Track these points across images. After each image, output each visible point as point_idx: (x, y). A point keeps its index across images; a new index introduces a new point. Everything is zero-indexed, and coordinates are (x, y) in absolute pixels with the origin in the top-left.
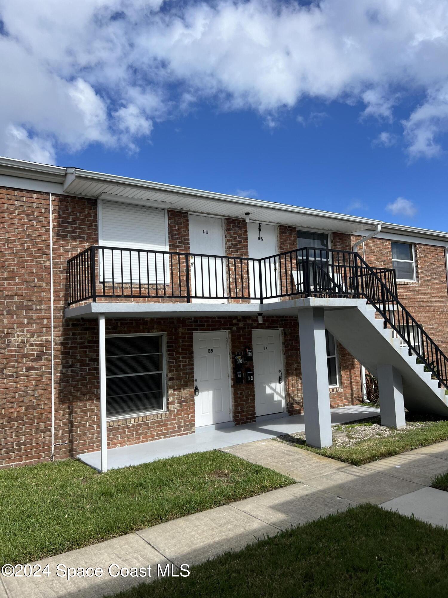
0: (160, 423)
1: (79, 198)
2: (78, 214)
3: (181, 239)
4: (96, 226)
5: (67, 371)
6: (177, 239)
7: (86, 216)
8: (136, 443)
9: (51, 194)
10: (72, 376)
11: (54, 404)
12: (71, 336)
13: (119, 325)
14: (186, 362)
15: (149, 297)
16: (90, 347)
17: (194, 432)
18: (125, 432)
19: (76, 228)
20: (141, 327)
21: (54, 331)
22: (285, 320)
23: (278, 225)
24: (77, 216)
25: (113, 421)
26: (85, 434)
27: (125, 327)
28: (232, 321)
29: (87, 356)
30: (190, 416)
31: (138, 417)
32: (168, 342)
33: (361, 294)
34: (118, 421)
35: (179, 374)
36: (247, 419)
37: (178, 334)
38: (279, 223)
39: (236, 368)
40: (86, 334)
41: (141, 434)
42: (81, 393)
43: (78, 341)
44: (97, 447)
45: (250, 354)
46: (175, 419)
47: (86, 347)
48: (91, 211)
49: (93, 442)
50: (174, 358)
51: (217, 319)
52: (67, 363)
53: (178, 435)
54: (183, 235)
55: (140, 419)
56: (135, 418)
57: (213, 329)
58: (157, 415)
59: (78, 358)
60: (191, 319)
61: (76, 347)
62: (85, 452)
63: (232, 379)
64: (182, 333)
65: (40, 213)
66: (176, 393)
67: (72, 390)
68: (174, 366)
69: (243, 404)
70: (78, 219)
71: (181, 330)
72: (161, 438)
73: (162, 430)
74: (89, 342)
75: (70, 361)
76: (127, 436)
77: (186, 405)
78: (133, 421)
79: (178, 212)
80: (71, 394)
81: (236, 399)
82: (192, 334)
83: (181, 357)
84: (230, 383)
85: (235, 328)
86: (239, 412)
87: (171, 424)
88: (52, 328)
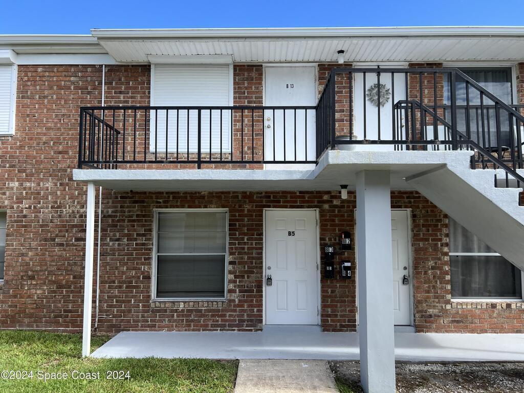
0: (215, 313)
1: (133, 66)
2: (131, 83)
3: (252, 97)
5: (113, 244)
6: (246, 98)
7: (139, 84)
8: (186, 330)
9: (104, 66)
10: (119, 250)
12: (119, 209)
13: (171, 199)
14: (252, 244)
16: (138, 221)
17: (261, 330)
18: (173, 316)
19: (128, 98)
20: (197, 202)
21: (102, 203)
22: (414, 198)
24: (129, 84)
25: (160, 302)
27: (177, 201)
28: (321, 197)
29: (135, 230)
30: (256, 309)
31: (189, 302)
32: (230, 220)
34: (165, 302)
35: (242, 258)
36: (342, 326)
37: (243, 211)
39: (326, 259)
40: (135, 207)
41: (192, 321)
42: (127, 267)
43: (126, 214)
45: (348, 241)
46: (235, 311)
47: (134, 221)
48: (144, 78)
50: (236, 239)
52: (114, 236)
53: (239, 330)
54: (253, 93)
55: (191, 304)
56: (185, 302)
57: (292, 207)
58: (212, 302)
59: (126, 232)
60: (262, 193)
61: (124, 221)
64: (249, 211)
65: (93, 87)
66: (238, 280)
67: (118, 264)
68: (236, 249)
70: (130, 88)
71: (247, 207)
72: (217, 330)
73: (217, 321)
74: (137, 216)
75: (118, 234)
76: (174, 321)
77: (250, 296)
78: (182, 305)
79: (248, 66)
80: (117, 268)
82: (262, 211)
83: (246, 237)
84: (319, 276)
85: (326, 206)
86: (329, 316)
87: (230, 316)
88: (100, 200)
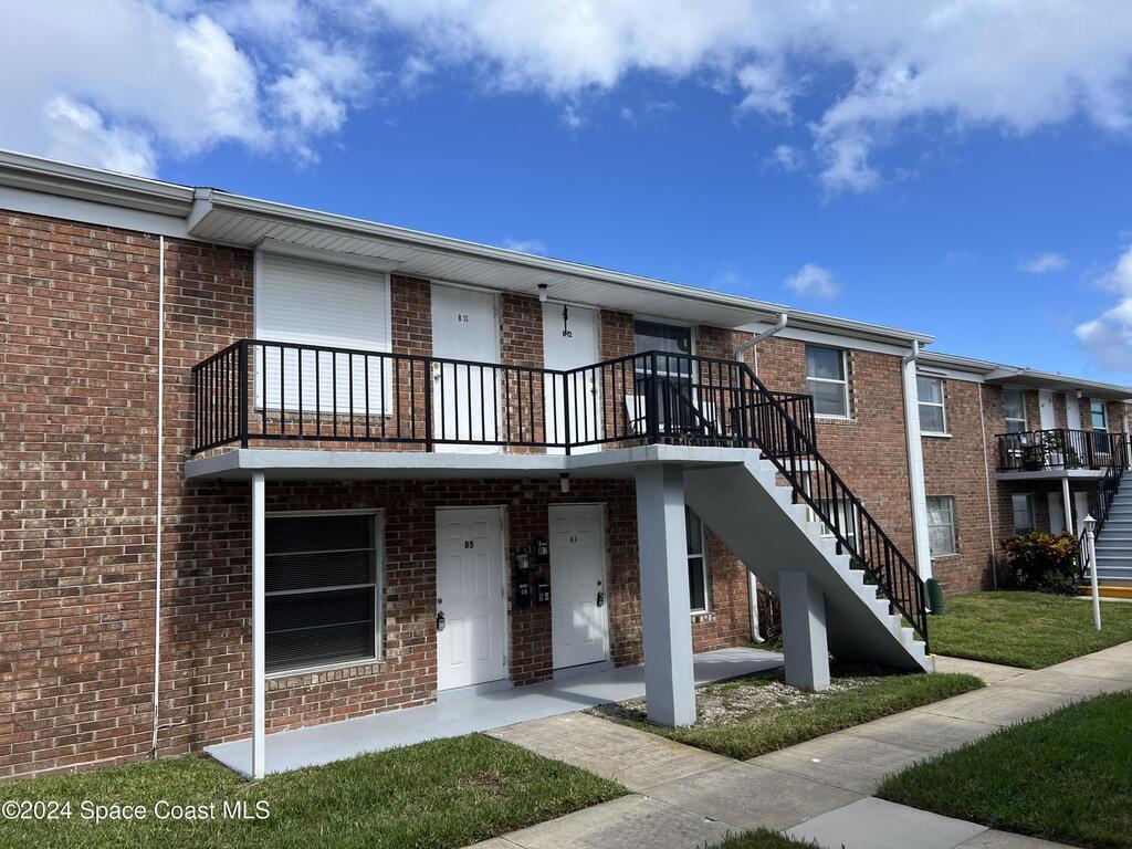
0: (369, 684)
1: (218, 247)
2: (216, 278)
3: (416, 330)
4: (251, 301)
5: (186, 581)
6: (408, 329)
7: (231, 282)
8: (322, 722)
9: (162, 238)
10: (198, 592)
11: (160, 647)
12: (196, 514)
13: (292, 491)
14: (421, 566)
15: (352, 439)
16: (233, 535)
17: (435, 700)
18: (299, 701)
19: (210, 305)
20: (335, 499)
21: (162, 504)
22: (611, 488)
23: (599, 309)
24: (213, 281)
25: (277, 680)
26: (220, 706)
27: (302, 499)
28: (511, 488)
29: (227, 553)
30: (427, 669)
31: (327, 672)
32: (387, 528)
33: (750, 439)
34: (287, 679)
35: (407, 589)
36: (537, 674)
37: (407, 512)
38: (602, 304)
39: (518, 576)
40: (226, 510)
41: (332, 704)
42: (215, 624)
43: (211, 523)
44: (244, 730)
45: (544, 551)
46: (398, 676)
47: (225, 536)
48: (242, 273)
49: (237, 722)
50: (398, 559)
51: (482, 483)
52: (187, 567)
53: (404, 706)
54: (418, 323)
55: (331, 675)
56: (320, 674)
57: (474, 503)
58: (364, 667)
59: (211, 556)
60: (433, 483)
61: (206, 536)
62: (220, 742)
63: (510, 599)
64: (415, 511)
65: (139, 275)
66: (401, 625)
67: (197, 619)
68: (398, 574)
69: (530, 646)
70: (216, 287)
71: (413, 505)
72: (370, 712)
73: (372, 698)
74: (232, 526)
75: (194, 562)
76: (304, 709)
77: (419, 649)
78: (315, 680)
79: (410, 279)
80: (194, 627)
81: (516, 636)
82: (433, 511)
83: (412, 555)
84: (505, 605)
85: (516, 502)
86: (521, 662)
87: (391, 685)
88: (160, 497)
